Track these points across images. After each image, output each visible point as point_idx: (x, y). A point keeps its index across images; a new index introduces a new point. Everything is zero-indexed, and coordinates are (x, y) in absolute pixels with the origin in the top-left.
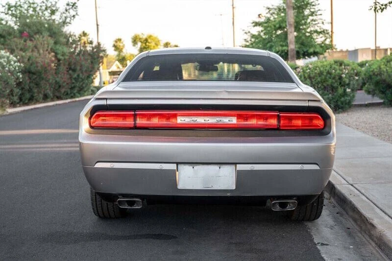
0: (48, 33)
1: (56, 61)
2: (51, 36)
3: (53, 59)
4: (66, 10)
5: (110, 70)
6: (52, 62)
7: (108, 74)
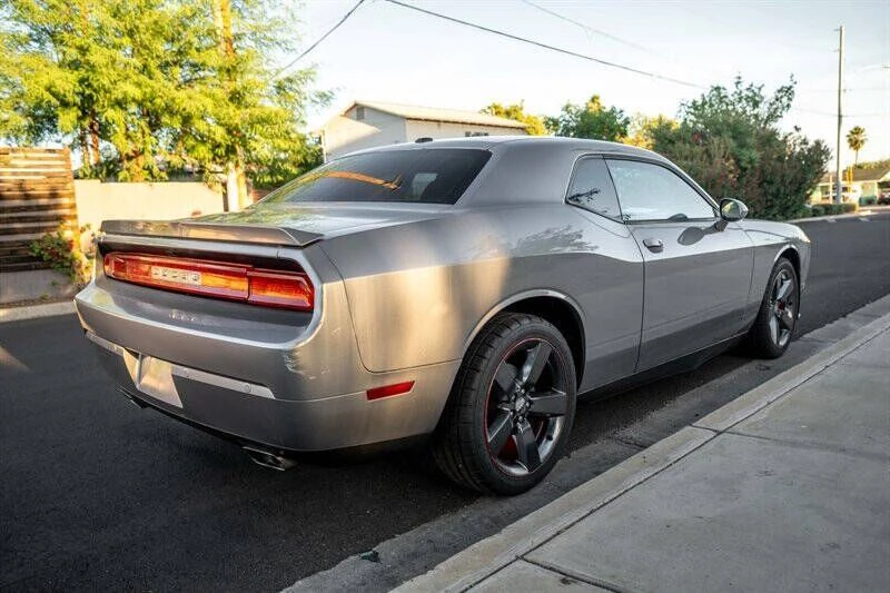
0: (730, 134)
1: (739, 171)
2: (734, 138)
3: (732, 168)
4: (777, 100)
5: (881, 181)
6: (731, 172)
7: (876, 185)
